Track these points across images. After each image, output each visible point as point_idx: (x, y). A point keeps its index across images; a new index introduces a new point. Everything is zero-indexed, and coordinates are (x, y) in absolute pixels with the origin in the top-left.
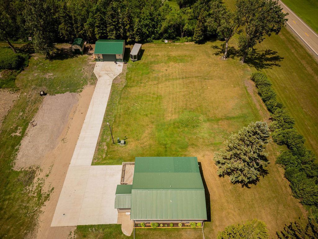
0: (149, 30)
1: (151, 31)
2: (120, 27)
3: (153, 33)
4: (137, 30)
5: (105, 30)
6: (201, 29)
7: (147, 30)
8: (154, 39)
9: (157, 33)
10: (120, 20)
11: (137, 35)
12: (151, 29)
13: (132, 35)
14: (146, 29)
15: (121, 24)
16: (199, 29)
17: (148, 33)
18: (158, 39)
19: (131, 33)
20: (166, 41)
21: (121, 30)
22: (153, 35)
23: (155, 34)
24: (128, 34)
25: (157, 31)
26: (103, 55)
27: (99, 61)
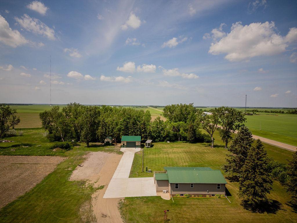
3: (159, 136)
4: (149, 132)
5: (127, 132)
6: (192, 132)
8: (160, 141)
9: (162, 137)
13: (145, 136)
16: (191, 132)
17: (155, 136)
18: (163, 141)
19: (145, 134)
20: (169, 142)
22: (159, 138)
24: (143, 135)
25: (161, 135)
26: (127, 142)
27: (124, 147)
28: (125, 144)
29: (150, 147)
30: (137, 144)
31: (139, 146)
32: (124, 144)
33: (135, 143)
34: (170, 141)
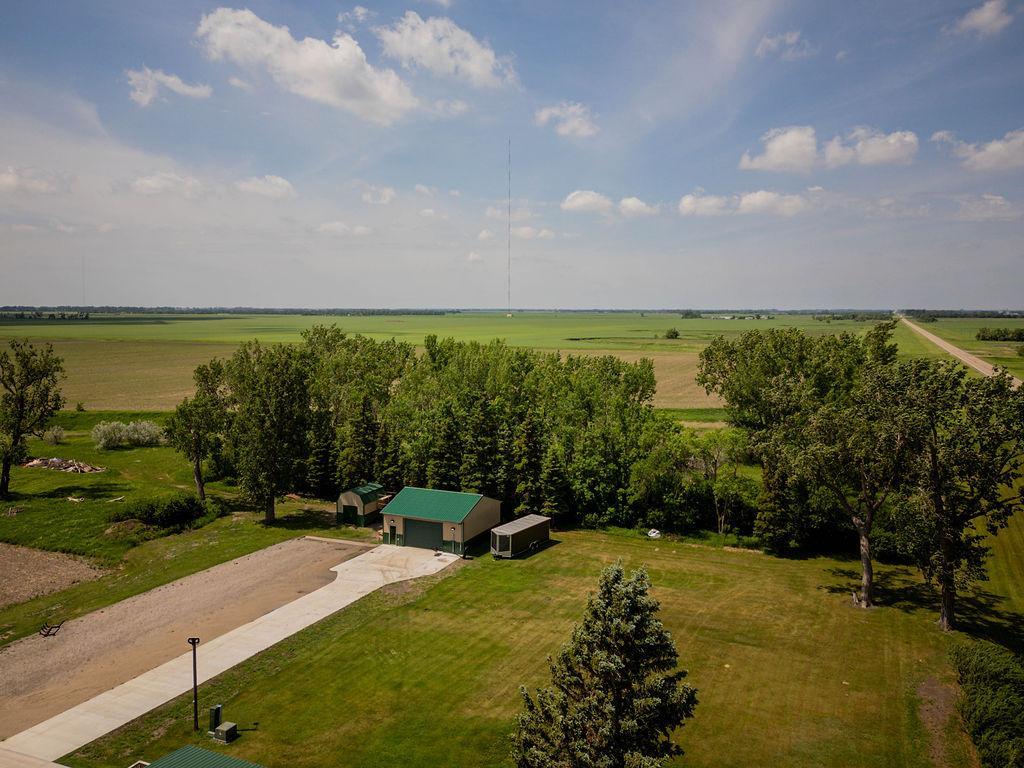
0: (596, 488)
1: (604, 493)
2: (498, 463)
3: (611, 499)
7: (591, 488)
8: (614, 522)
9: (625, 502)
10: (501, 442)
11: (550, 493)
12: (603, 485)
13: (531, 492)
14: (585, 485)
15: (502, 453)
17: (588, 495)
18: (629, 524)
19: (530, 484)
20: (654, 533)
21: (501, 473)
22: (611, 509)
23: (617, 507)
24: (521, 487)
25: (624, 495)
26: (406, 521)
27: (393, 541)
28: (400, 531)
29: (508, 554)
30: (447, 535)
31: (456, 544)
32: (393, 529)
33: (438, 527)
34: (668, 527)
